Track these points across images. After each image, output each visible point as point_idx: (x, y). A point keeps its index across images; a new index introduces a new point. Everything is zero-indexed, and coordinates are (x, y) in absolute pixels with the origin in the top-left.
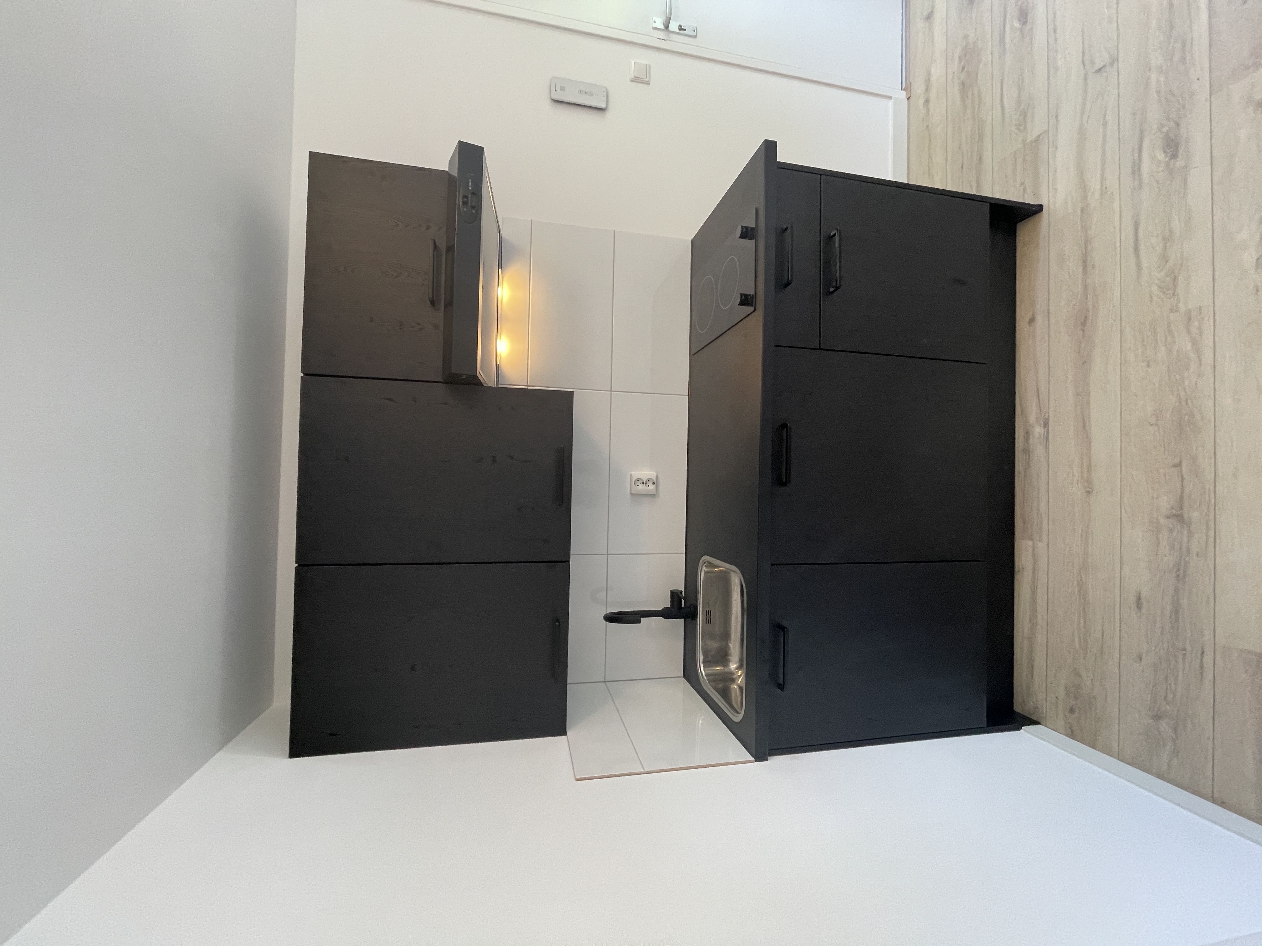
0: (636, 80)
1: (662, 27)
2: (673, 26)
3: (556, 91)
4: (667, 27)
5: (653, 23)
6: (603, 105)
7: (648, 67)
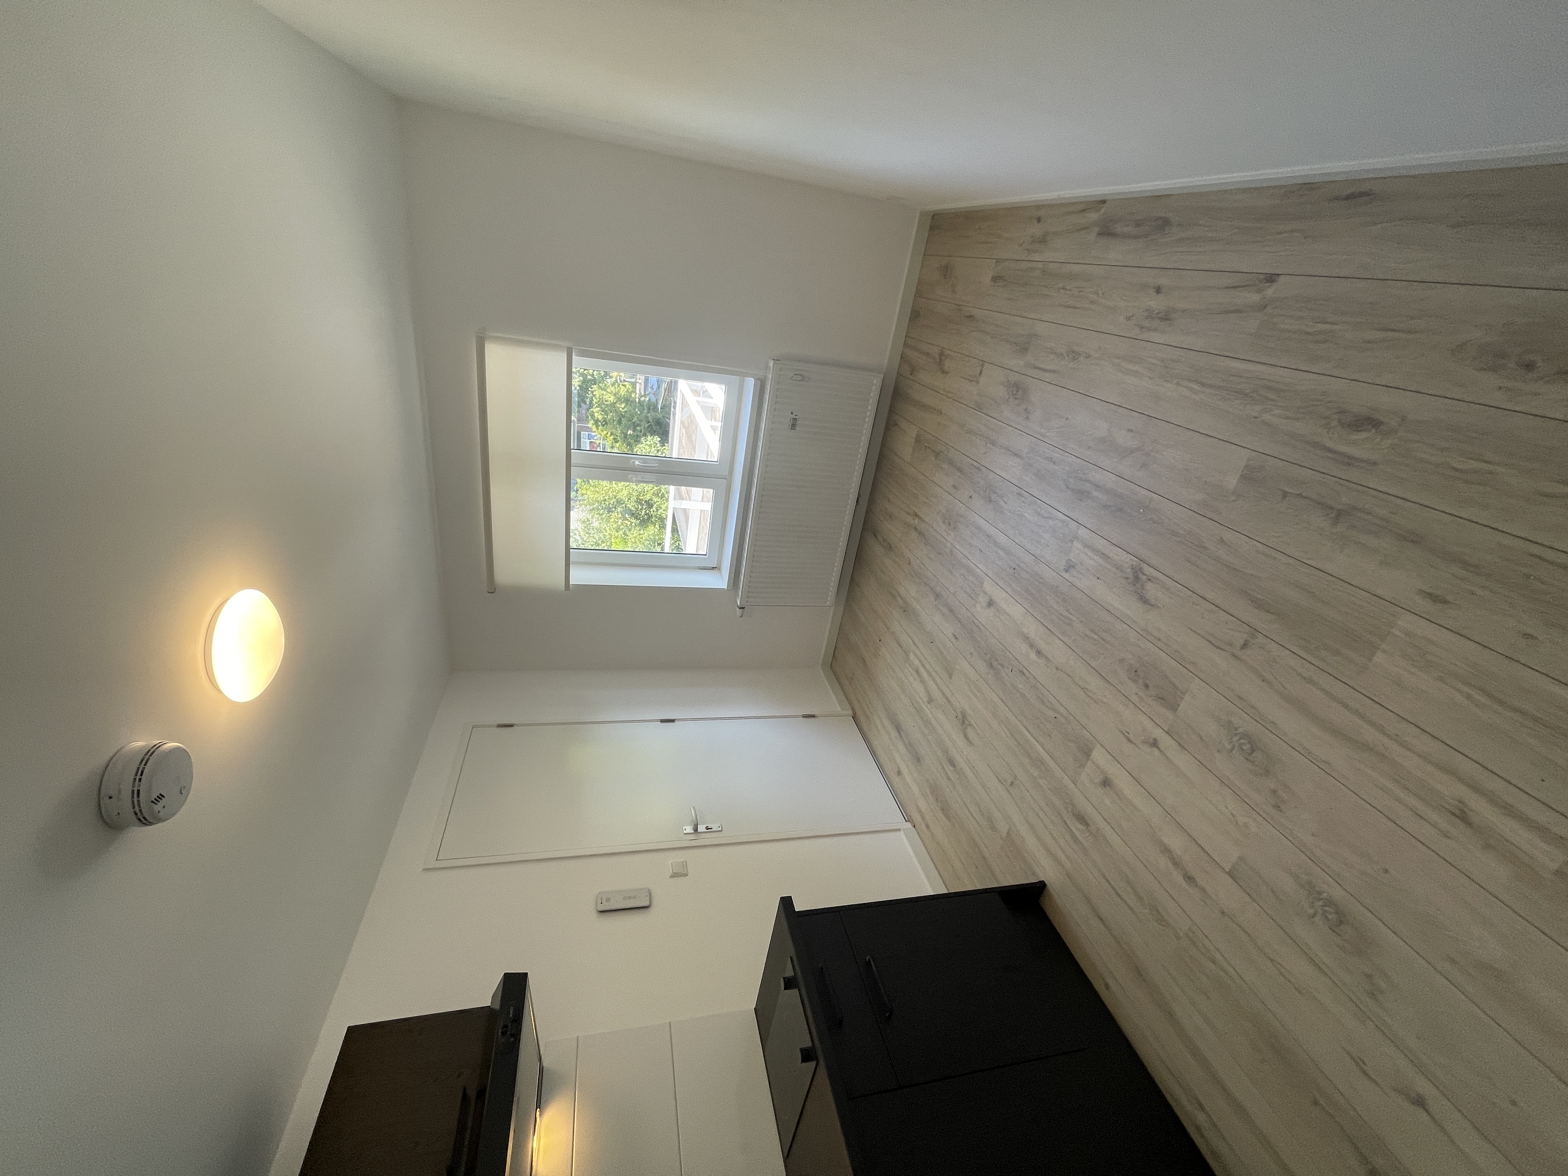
0: (675, 875)
1: (693, 831)
2: (702, 828)
3: (601, 903)
4: (696, 830)
5: (684, 831)
6: (646, 904)
7: (684, 864)
